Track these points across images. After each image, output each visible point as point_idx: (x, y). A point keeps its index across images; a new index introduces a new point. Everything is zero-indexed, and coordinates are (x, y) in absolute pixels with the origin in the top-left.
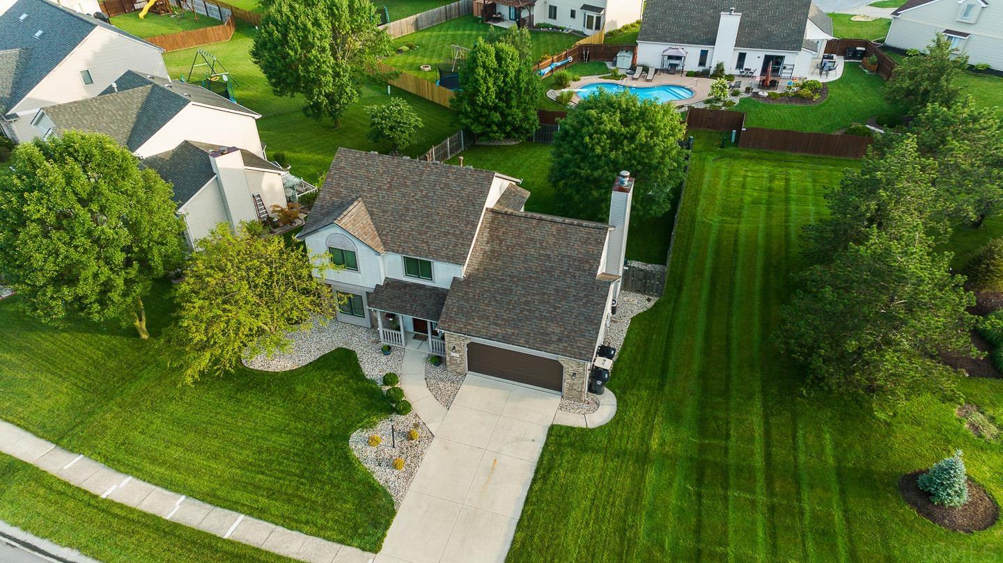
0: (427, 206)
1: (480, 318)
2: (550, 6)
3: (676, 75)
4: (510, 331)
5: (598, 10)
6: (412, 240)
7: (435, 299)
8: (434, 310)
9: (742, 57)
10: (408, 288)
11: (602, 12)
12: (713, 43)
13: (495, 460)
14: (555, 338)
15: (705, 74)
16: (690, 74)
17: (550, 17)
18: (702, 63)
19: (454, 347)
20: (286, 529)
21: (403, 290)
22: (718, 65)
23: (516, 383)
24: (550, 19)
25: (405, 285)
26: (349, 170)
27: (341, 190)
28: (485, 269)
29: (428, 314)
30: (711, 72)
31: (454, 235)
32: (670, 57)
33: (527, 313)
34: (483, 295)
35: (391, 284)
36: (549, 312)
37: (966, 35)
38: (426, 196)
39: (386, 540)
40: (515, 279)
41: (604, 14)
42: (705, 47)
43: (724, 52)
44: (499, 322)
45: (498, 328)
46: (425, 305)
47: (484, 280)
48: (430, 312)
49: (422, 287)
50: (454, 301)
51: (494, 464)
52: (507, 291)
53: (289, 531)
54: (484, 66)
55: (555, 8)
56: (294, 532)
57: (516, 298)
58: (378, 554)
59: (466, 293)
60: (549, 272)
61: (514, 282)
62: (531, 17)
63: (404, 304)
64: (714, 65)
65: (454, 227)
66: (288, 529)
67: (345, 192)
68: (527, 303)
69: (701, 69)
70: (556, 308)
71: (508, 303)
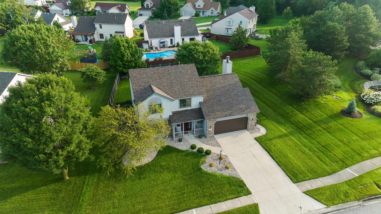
0: (178, 80)
1: (218, 111)
2: (100, 34)
3: (165, 48)
4: (230, 112)
5: (123, 33)
6: (181, 93)
7: (194, 113)
8: (197, 116)
9: (183, 39)
10: (182, 113)
11: (124, 33)
12: (174, 36)
13: (252, 153)
14: (245, 109)
15: (174, 46)
16: (169, 47)
17: (101, 38)
18: (172, 43)
19: (210, 126)
20: (214, 204)
21: (181, 114)
22: (177, 43)
23: (231, 132)
24: (101, 39)
25: (181, 112)
26: (138, 76)
27: (140, 84)
28: (208, 96)
29: (196, 118)
30: (176, 45)
31: (195, 87)
32: (161, 43)
33: (231, 105)
34: (213, 104)
35: (175, 113)
36: (237, 102)
37: (231, 29)
38: (175, 77)
39: (249, 189)
40: (220, 96)
41: (125, 34)
42: (171, 38)
43: (178, 39)
44: (224, 110)
45: (225, 112)
46: (193, 116)
47: (210, 100)
48: (196, 117)
49: (187, 110)
50: (205, 109)
51: (253, 154)
52: (220, 101)
53: (216, 204)
54: (123, 46)
55: (102, 34)
56: (218, 204)
57: (224, 102)
58: (252, 194)
59: (207, 106)
60: (228, 91)
61: (220, 97)
62: (94, 39)
63: (185, 118)
64: (176, 43)
65: (193, 84)
66: (215, 204)
67: (143, 84)
68: (229, 102)
69: (171, 45)
70: (238, 100)
71: (223, 104)
